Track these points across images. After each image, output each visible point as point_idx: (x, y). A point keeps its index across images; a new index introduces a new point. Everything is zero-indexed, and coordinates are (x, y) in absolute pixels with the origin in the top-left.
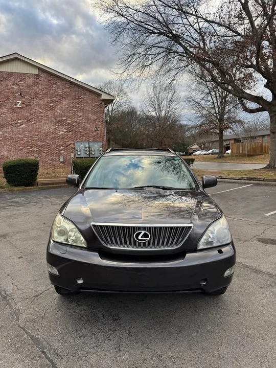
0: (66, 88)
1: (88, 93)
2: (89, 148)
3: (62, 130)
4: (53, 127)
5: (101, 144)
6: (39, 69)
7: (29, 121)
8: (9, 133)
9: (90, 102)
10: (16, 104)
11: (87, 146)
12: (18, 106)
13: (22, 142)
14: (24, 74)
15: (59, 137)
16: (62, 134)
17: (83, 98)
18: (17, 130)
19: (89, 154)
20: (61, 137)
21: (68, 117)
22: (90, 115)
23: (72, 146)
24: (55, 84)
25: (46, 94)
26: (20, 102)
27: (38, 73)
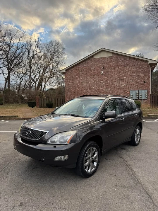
0: (127, 61)
1: (140, 62)
2: (138, 93)
3: (123, 85)
4: (118, 83)
5: (146, 91)
6: (113, 53)
7: (107, 81)
8: (97, 87)
9: (141, 66)
10: (101, 73)
11: (137, 93)
12: (102, 74)
13: (103, 92)
14: (106, 57)
15: (121, 88)
16: (123, 87)
17: (137, 65)
18: (100, 86)
19: (138, 97)
20: (122, 88)
21: (127, 77)
22: (141, 74)
23: (128, 93)
24: (121, 60)
25: (116, 66)
26: (103, 72)
27: (112, 56)
